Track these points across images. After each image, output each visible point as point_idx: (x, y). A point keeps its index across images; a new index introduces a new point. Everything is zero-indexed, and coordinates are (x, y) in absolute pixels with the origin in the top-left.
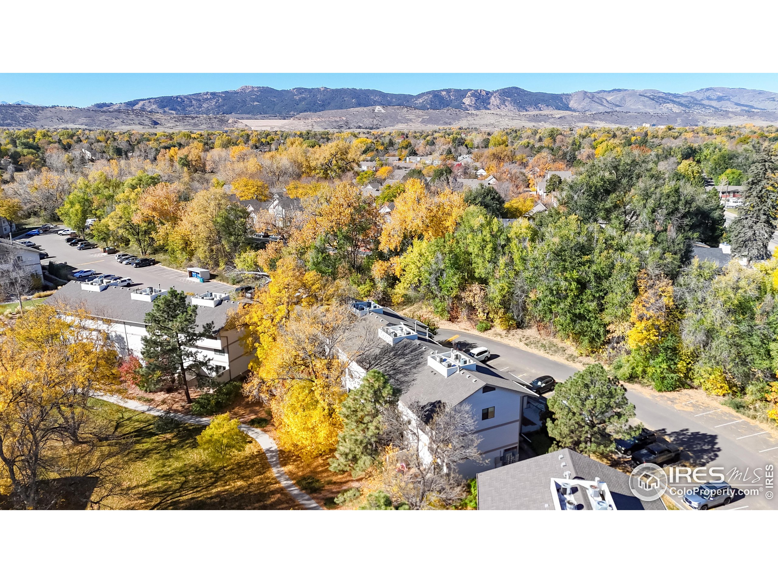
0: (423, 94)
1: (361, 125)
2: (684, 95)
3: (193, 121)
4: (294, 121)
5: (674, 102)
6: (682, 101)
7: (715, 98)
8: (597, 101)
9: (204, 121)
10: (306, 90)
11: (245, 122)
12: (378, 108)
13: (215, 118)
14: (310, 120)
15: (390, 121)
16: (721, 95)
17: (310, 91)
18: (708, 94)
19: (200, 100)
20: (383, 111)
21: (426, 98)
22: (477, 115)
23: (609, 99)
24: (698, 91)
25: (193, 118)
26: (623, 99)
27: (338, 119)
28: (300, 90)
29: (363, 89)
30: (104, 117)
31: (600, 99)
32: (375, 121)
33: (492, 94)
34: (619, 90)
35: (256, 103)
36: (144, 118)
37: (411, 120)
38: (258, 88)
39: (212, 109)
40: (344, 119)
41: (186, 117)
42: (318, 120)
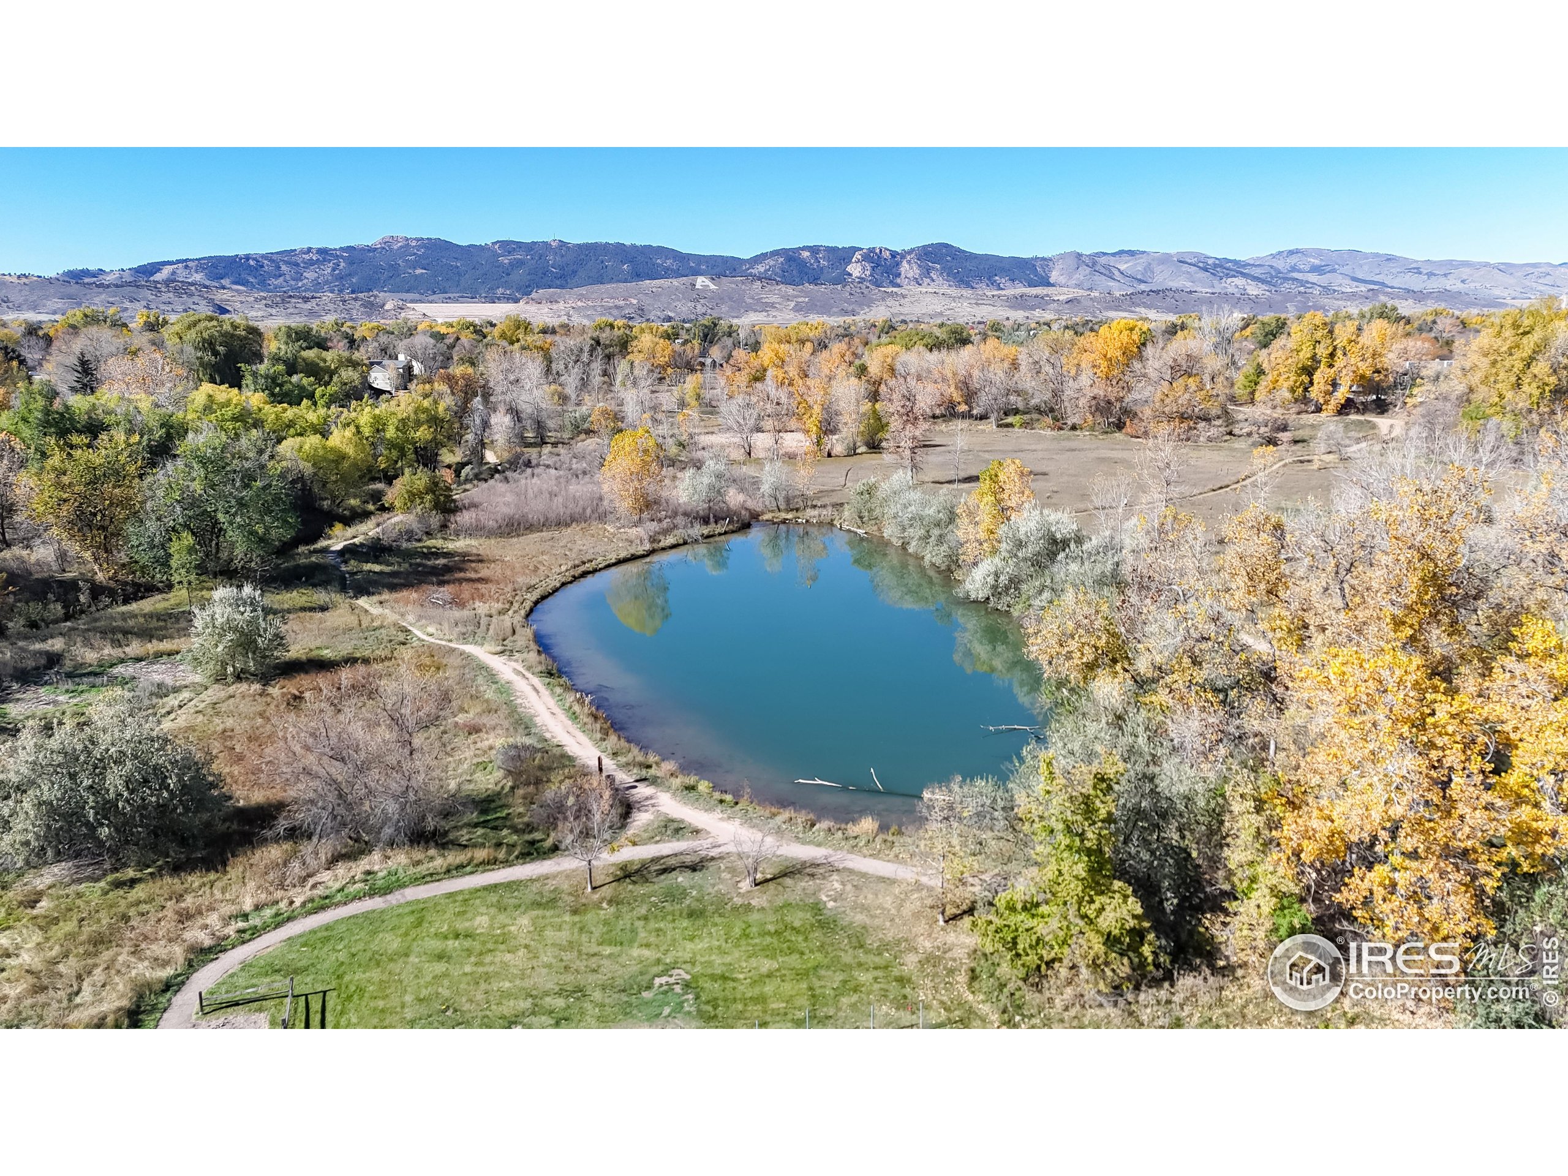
0: (763, 257)
1: (671, 314)
2: (1252, 262)
3: (308, 306)
4: (528, 307)
5: (1245, 275)
6: (1257, 272)
7: (1307, 268)
8: (1103, 270)
9: (331, 306)
10: (519, 244)
11: (421, 308)
12: (701, 281)
13: (356, 299)
14: (561, 305)
15: (731, 308)
16: (1317, 262)
17: (530, 247)
18: (1293, 260)
19: (297, 265)
20: (712, 287)
21: (772, 263)
22: (904, 296)
23: (1122, 267)
24: (1273, 256)
25: (306, 300)
26: (1148, 268)
27: (622, 303)
28: (508, 246)
29: (638, 243)
30: (103, 296)
31: (1107, 267)
32: (699, 306)
33: (903, 257)
34: (1132, 253)
35: (419, 271)
36: (196, 299)
37: (772, 305)
38: (417, 240)
39: (327, 282)
40: (635, 302)
41: (290, 297)
42: (579, 304)
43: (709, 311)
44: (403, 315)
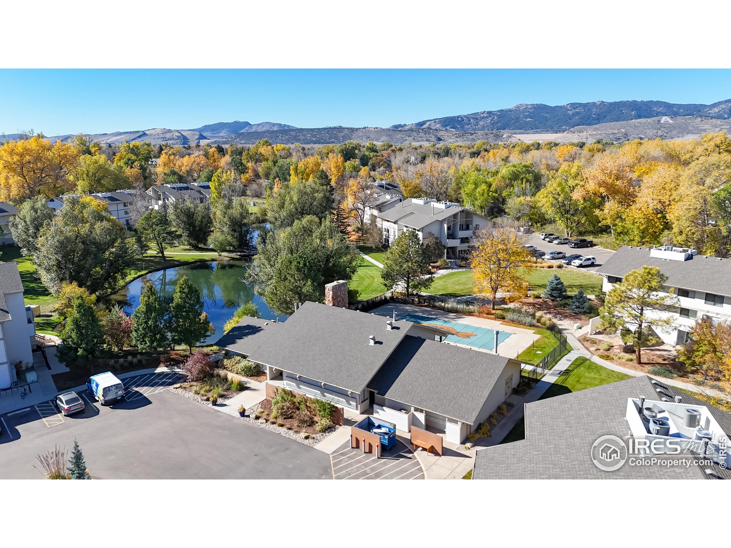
0: (720, 103)
3: (472, 137)
4: (568, 135)
9: (481, 137)
10: (580, 105)
11: (518, 136)
12: (664, 119)
13: (491, 134)
14: (585, 133)
15: (679, 132)
17: (585, 105)
19: (477, 119)
20: (671, 121)
21: (724, 107)
25: (472, 134)
27: (616, 131)
28: (574, 106)
29: (645, 100)
30: (400, 135)
35: (528, 119)
36: (431, 135)
38: (532, 105)
39: (488, 126)
40: (623, 130)
41: (466, 133)
42: (594, 132)
43: (665, 134)
44: (510, 140)
